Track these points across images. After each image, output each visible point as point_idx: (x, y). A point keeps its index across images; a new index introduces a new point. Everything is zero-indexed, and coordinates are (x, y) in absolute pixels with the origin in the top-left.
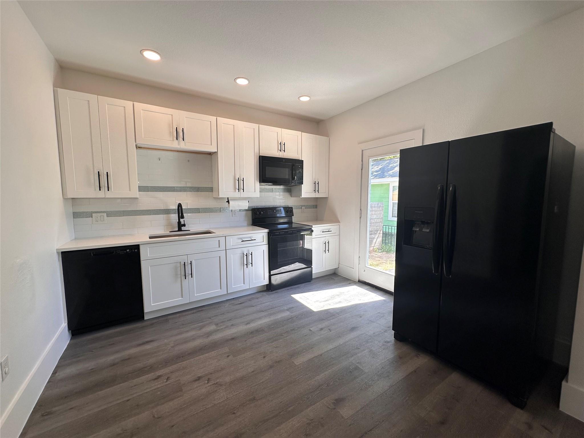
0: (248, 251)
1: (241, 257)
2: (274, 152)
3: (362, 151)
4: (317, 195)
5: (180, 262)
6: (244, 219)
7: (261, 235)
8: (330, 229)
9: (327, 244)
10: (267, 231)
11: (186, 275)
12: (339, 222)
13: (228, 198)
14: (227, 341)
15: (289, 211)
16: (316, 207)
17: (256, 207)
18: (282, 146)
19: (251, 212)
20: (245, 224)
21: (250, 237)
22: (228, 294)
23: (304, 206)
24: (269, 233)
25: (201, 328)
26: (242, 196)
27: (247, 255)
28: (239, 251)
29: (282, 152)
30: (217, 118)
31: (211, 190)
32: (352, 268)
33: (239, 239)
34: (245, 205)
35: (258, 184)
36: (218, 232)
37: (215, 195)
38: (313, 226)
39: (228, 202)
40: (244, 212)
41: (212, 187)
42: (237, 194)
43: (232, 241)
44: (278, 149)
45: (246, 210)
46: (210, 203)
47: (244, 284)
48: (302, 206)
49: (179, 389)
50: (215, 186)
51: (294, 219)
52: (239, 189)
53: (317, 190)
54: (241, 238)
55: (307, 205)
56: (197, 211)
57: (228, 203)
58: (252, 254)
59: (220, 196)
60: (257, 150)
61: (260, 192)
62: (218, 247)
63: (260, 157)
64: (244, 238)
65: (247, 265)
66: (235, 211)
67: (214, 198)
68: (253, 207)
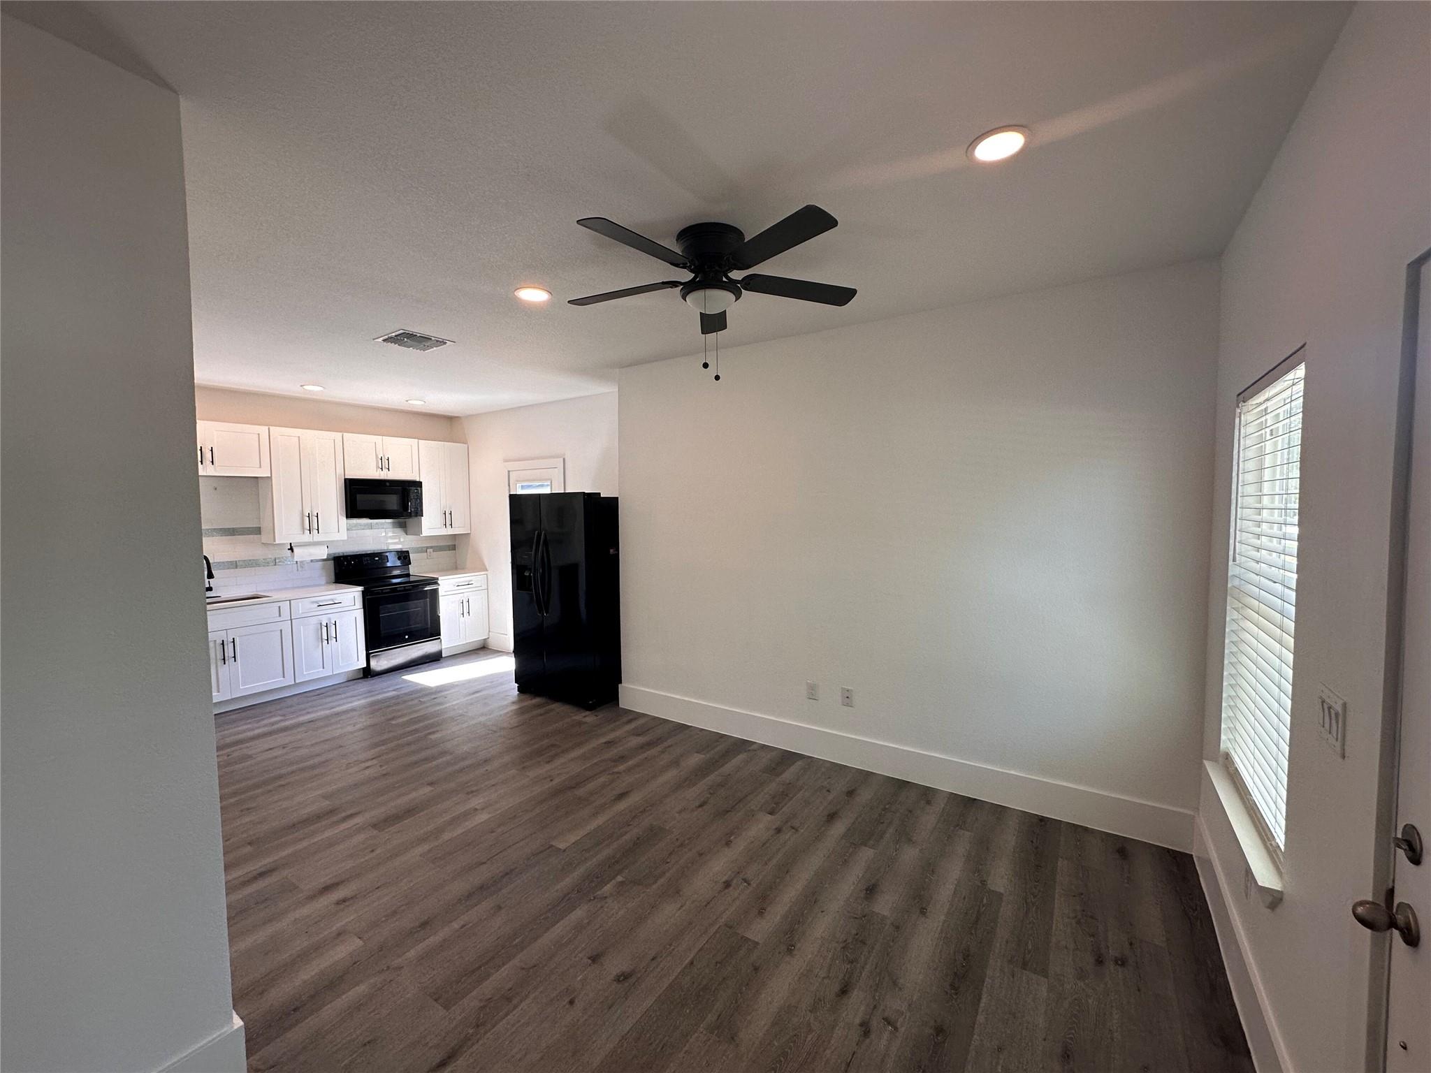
0: (330, 619)
1: (318, 629)
2: (371, 472)
3: (509, 472)
4: (450, 531)
5: (215, 641)
6: (323, 574)
7: (351, 596)
8: (471, 581)
9: (466, 604)
10: (360, 588)
11: (226, 658)
12: (487, 570)
13: (291, 544)
14: (302, 724)
15: (404, 557)
16: (453, 548)
17: (342, 555)
18: (384, 463)
19: (333, 562)
20: (323, 580)
21: (332, 600)
22: (296, 685)
23: (431, 547)
24: (364, 593)
25: (259, 721)
26: (315, 540)
27: (327, 626)
28: (314, 621)
29: (385, 471)
30: (269, 429)
31: (258, 531)
32: (504, 634)
33: (313, 602)
34: (323, 553)
35: (343, 520)
36: (276, 596)
37: (264, 538)
38: (440, 578)
39: (291, 549)
40: (321, 563)
41: (260, 528)
42: (307, 537)
43: (301, 607)
44: (378, 467)
45: (324, 560)
46: (257, 553)
47: (323, 668)
48: (427, 548)
49: (250, 757)
50: (265, 525)
51: (413, 570)
52: (310, 530)
53: (448, 523)
54: (316, 602)
55: (437, 546)
56: (234, 565)
57: (290, 551)
58: (335, 624)
59: (277, 542)
60: (340, 471)
61: (348, 530)
62: (278, 615)
63: (345, 480)
64: (322, 601)
65: (327, 640)
66: (301, 562)
67: (263, 543)
68: (337, 555)
